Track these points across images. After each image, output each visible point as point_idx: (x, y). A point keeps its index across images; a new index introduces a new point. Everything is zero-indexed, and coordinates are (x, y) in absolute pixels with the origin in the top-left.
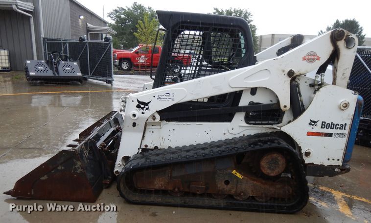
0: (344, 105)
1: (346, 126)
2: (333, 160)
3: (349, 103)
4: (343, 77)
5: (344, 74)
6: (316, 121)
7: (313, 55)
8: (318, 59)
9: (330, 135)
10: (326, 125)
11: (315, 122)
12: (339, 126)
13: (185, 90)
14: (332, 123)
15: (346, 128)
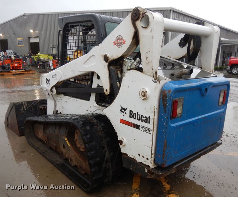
0: (143, 94)
1: (150, 120)
2: (143, 157)
3: (146, 91)
4: (147, 62)
5: (147, 58)
6: (125, 108)
7: (120, 39)
8: (124, 43)
9: (137, 127)
10: (133, 114)
11: (125, 110)
12: (144, 119)
13: (61, 72)
14: (138, 113)
15: (150, 123)
